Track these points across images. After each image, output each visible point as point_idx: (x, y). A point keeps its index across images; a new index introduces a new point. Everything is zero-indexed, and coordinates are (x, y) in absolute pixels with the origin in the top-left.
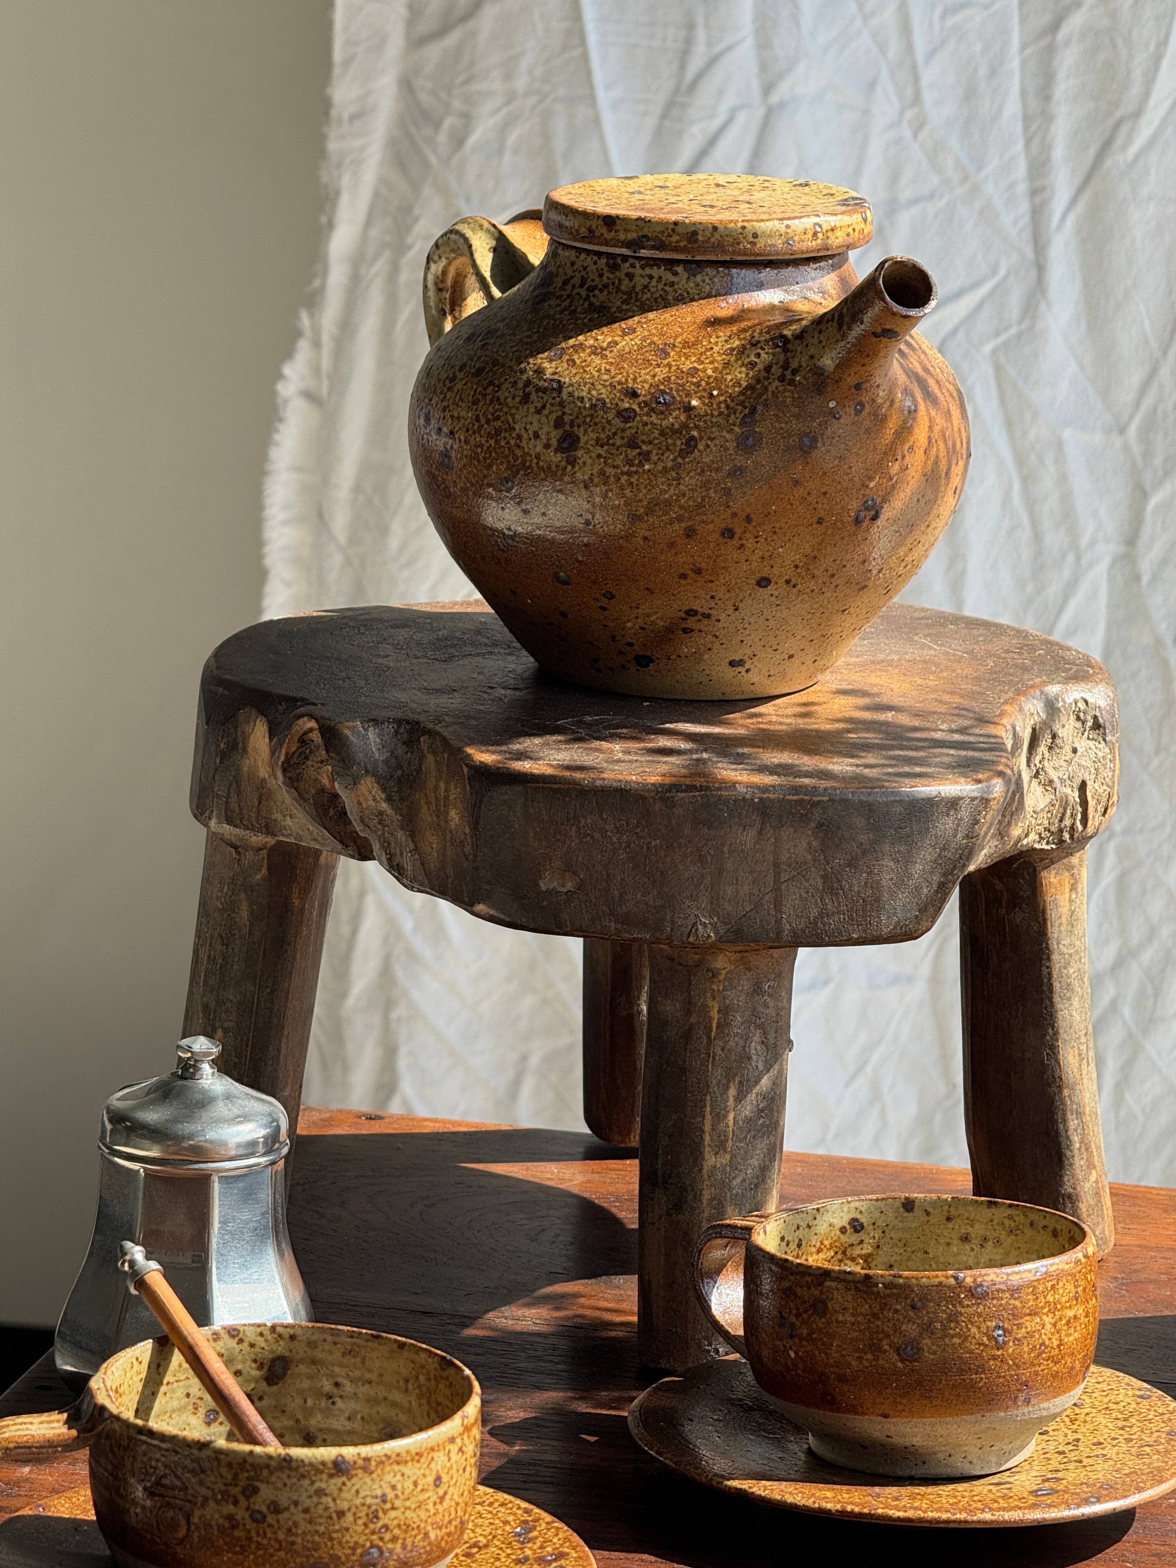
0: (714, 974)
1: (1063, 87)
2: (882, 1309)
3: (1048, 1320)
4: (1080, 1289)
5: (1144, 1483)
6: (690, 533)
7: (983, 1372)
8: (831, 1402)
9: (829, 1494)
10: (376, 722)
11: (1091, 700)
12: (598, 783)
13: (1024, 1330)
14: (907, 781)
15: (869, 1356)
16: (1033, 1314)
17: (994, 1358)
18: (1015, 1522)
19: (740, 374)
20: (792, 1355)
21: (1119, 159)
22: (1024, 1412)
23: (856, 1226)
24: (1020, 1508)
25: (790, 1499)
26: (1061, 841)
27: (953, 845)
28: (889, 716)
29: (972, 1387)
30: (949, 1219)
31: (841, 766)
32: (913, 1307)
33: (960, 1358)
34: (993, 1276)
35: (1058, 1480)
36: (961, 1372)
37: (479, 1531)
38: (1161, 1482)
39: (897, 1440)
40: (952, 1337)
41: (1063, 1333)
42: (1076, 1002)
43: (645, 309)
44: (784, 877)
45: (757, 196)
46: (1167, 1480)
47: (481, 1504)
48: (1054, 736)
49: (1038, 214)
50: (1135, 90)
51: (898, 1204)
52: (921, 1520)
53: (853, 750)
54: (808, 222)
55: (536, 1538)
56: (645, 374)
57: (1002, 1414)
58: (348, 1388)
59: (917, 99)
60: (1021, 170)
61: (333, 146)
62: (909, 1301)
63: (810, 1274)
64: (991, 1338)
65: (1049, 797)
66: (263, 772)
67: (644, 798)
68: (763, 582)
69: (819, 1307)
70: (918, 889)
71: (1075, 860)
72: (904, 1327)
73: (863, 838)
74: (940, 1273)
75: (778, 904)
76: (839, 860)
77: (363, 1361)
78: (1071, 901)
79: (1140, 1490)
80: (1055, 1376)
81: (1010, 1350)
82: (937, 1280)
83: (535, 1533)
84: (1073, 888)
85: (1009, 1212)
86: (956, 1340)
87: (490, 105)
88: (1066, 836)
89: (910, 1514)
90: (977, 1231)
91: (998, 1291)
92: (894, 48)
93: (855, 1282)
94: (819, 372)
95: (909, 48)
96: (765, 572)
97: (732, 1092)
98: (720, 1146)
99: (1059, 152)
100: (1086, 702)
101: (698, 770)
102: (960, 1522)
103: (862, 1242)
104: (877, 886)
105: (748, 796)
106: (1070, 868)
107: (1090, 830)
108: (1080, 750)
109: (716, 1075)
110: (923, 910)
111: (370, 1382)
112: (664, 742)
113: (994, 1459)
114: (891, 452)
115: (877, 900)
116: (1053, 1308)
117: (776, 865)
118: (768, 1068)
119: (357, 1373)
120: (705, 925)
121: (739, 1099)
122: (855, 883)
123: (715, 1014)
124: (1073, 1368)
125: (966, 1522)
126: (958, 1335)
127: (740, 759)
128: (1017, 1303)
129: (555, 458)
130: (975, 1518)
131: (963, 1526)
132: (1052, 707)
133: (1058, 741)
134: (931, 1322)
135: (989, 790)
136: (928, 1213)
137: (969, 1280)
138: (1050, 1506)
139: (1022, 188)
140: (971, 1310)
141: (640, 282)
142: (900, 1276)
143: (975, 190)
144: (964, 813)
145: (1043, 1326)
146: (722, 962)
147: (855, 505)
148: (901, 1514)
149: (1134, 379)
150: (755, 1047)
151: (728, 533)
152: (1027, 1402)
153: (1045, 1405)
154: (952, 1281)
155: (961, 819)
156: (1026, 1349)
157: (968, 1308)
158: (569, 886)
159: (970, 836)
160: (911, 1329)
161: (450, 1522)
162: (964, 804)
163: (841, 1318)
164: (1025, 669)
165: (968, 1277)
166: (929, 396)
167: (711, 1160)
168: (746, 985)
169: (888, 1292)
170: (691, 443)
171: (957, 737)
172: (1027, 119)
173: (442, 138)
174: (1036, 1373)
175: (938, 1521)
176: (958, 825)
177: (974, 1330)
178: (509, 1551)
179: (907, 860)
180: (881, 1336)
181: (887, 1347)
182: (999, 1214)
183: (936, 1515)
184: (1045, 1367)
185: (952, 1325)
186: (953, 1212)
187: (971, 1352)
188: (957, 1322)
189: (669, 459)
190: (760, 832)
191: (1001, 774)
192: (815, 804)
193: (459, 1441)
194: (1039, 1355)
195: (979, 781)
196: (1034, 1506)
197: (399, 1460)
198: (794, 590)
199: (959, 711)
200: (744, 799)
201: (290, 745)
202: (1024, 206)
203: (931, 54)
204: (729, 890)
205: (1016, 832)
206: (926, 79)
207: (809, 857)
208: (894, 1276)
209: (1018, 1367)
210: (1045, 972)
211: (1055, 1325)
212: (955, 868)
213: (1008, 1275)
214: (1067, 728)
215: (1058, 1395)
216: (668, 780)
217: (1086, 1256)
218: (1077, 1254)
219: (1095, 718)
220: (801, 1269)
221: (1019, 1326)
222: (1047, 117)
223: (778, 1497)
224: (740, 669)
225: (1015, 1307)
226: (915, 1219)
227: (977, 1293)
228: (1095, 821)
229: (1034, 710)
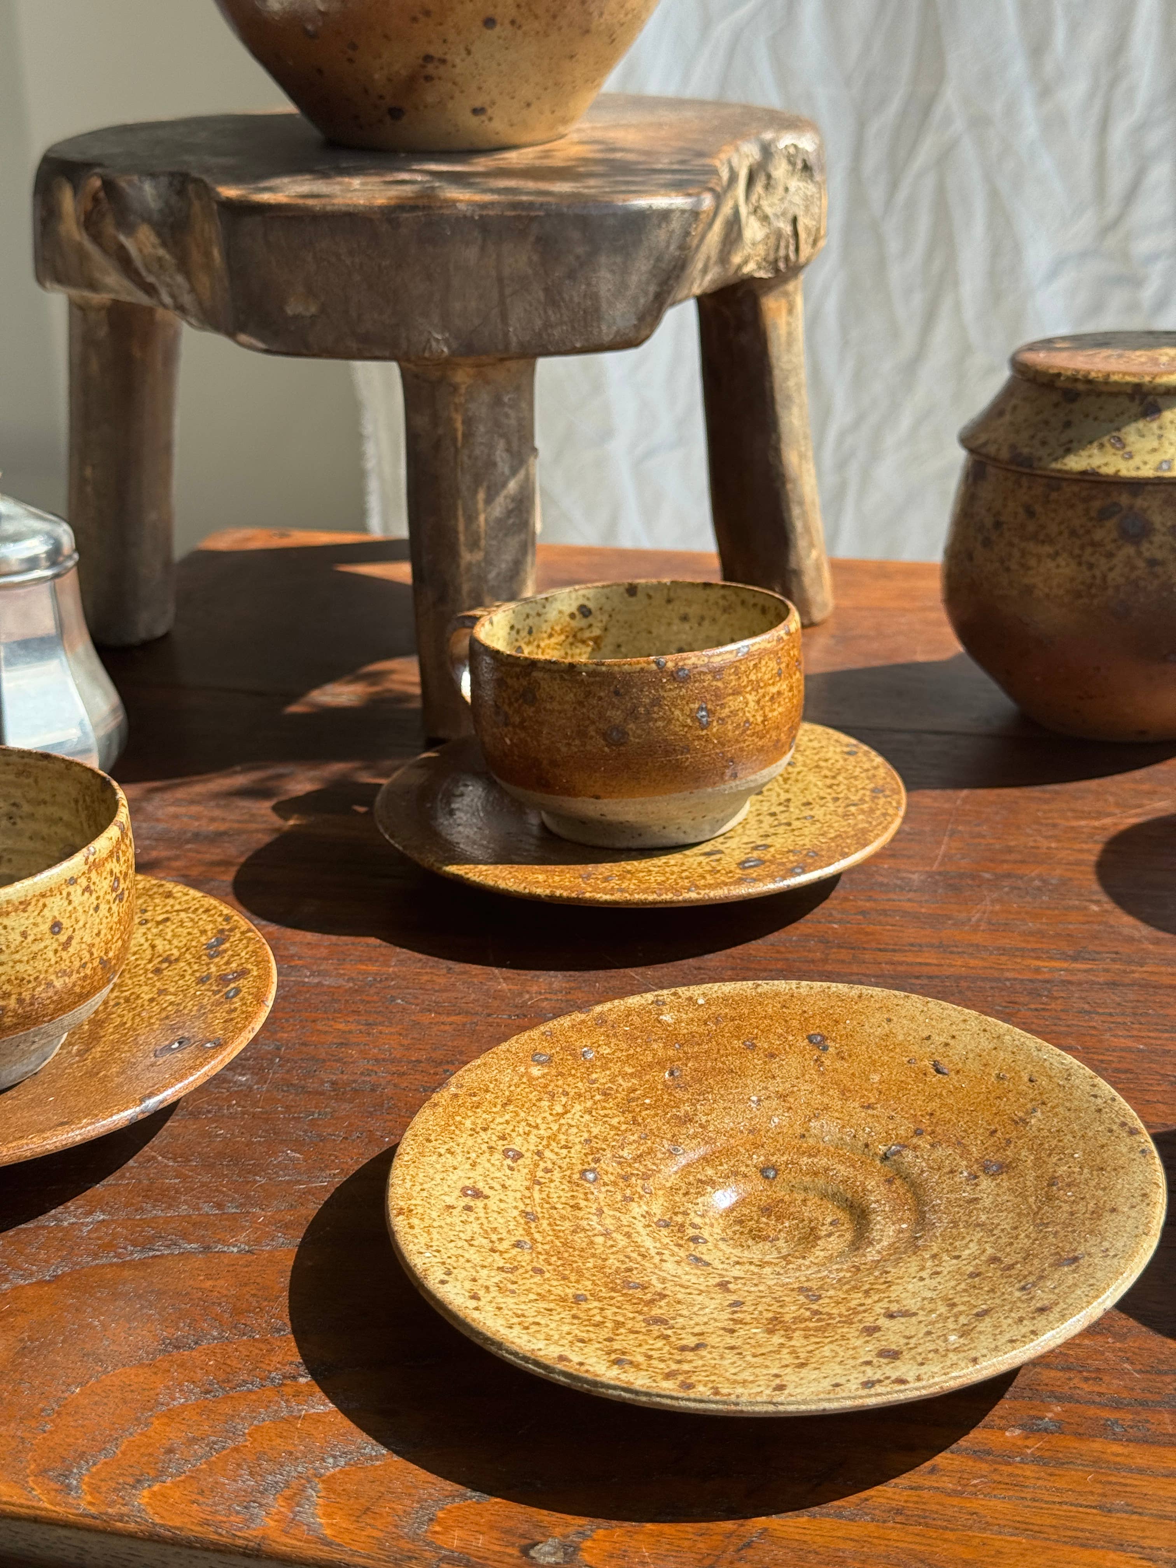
0: (455, 388)
2: (587, 697)
3: (751, 698)
4: (783, 666)
5: (848, 847)
7: (688, 752)
8: (545, 784)
9: (541, 878)
10: (150, 175)
11: (800, 146)
12: (329, 208)
13: (727, 710)
14: (621, 196)
15: (577, 742)
16: (736, 693)
17: (699, 738)
18: (721, 898)
20: (508, 741)
22: (730, 786)
23: (585, 611)
24: (726, 884)
25: (502, 885)
26: (777, 270)
27: (667, 257)
28: (618, 155)
29: (678, 767)
30: (669, 601)
31: (563, 187)
32: (617, 693)
33: (665, 740)
34: (693, 659)
35: (767, 846)
36: (667, 753)
37: (175, 942)
38: (865, 845)
39: (610, 817)
40: (656, 721)
41: (767, 709)
42: (795, 410)
44: (508, 291)
46: (871, 842)
47: (185, 910)
48: (769, 177)
51: (622, 589)
52: (627, 902)
53: (579, 177)
55: (225, 951)
57: (710, 790)
62: (612, 688)
63: (518, 665)
64: (695, 719)
65: (765, 231)
66: (75, 234)
67: (371, 220)
68: (489, 22)
69: (529, 695)
70: (635, 298)
71: (791, 287)
72: (609, 713)
73: (580, 250)
74: (641, 659)
75: (504, 317)
76: (559, 272)
77: (36, 782)
78: (789, 324)
79: (845, 855)
80: (761, 750)
81: (715, 730)
82: (638, 667)
83: (227, 945)
84: (791, 311)
85: (722, 592)
86: (660, 724)
88: (782, 265)
89: (617, 897)
91: (700, 673)
93: (558, 671)
96: (490, 11)
97: (481, 496)
98: (474, 545)
100: (795, 146)
101: (426, 194)
102: (666, 902)
103: (590, 626)
104: (595, 297)
105: (469, 214)
106: (786, 294)
107: (802, 258)
108: (792, 189)
109: (465, 481)
110: (641, 318)
111: (45, 803)
112: (402, 176)
113: (707, 827)
115: (597, 310)
116: (756, 686)
117: (500, 280)
118: (514, 472)
119: (32, 794)
120: (437, 340)
121: (489, 501)
122: (574, 293)
123: (459, 426)
124: (778, 741)
125: (672, 902)
126: (662, 718)
127: (470, 186)
128: (720, 684)
130: (681, 898)
131: (669, 906)
133: (772, 182)
134: (635, 708)
135: (699, 202)
136: (649, 597)
137: (670, 665)
138: (755, 880)
140: (673, 694)
142: (603, 664)
144: (676, 224)
145: (747, 703)
146: (462, 377)
148: (608, 897)
150: (500, 455)
152: (735, 776)
153: (752, 777)
154: (654, 667)
155: (673, 231)
156: (730, 727)
157: (671, 691)
158: (313, 309)
159: (682, 247)
160: (616, 715)
161: (84, 966)
162: (675, 216)
163: (548, 706)
164: (745, 124)
165: (670, 661)
167: (467, 557)
168: (485, 397)
169: (592, 679)
171: (676, 167)
174: (742, 750)
175: (644, 902)
176: (670, 237)
177: (677, 712)
178: (196, 967)
179: (625, 271)
180: (587, 722)
181: (593, 733)
182: (713, 595)
183: (642, 897)
184: (751, 742)
185: (656, 709)
186: (672, 594)
187: (675, 734)
188: (660, 706)
190: (483, 248)
191: (711, 190)
192: (532, 219)
193: (83, 882)
194: (744, 732)
195: (689, 195)
196: (740, 881)
198: (520, 32)
199: (681, 150)
200: (465, 217)
201: (88, 201)
204: (457, 306)
205: (737, 259)
207: (530, 271)
208: (597, 664)
209: (723, 745)
210: (767, 384)
211: (758, 702)
212: (669, 278)
213: (709, 657)
214: (780, 170)
215: (765, 767)
216: (393, 202)
217: (788, 633)
218: (780, 631)
219: (804, 161)
220: (511, 660)
221: (723, 706)
223: (491, 883)
224: (483, 118)
225: (718, 688)
226: (637, 603)
227: (679, 677)
228: (806, 250)
229: (750, 152)
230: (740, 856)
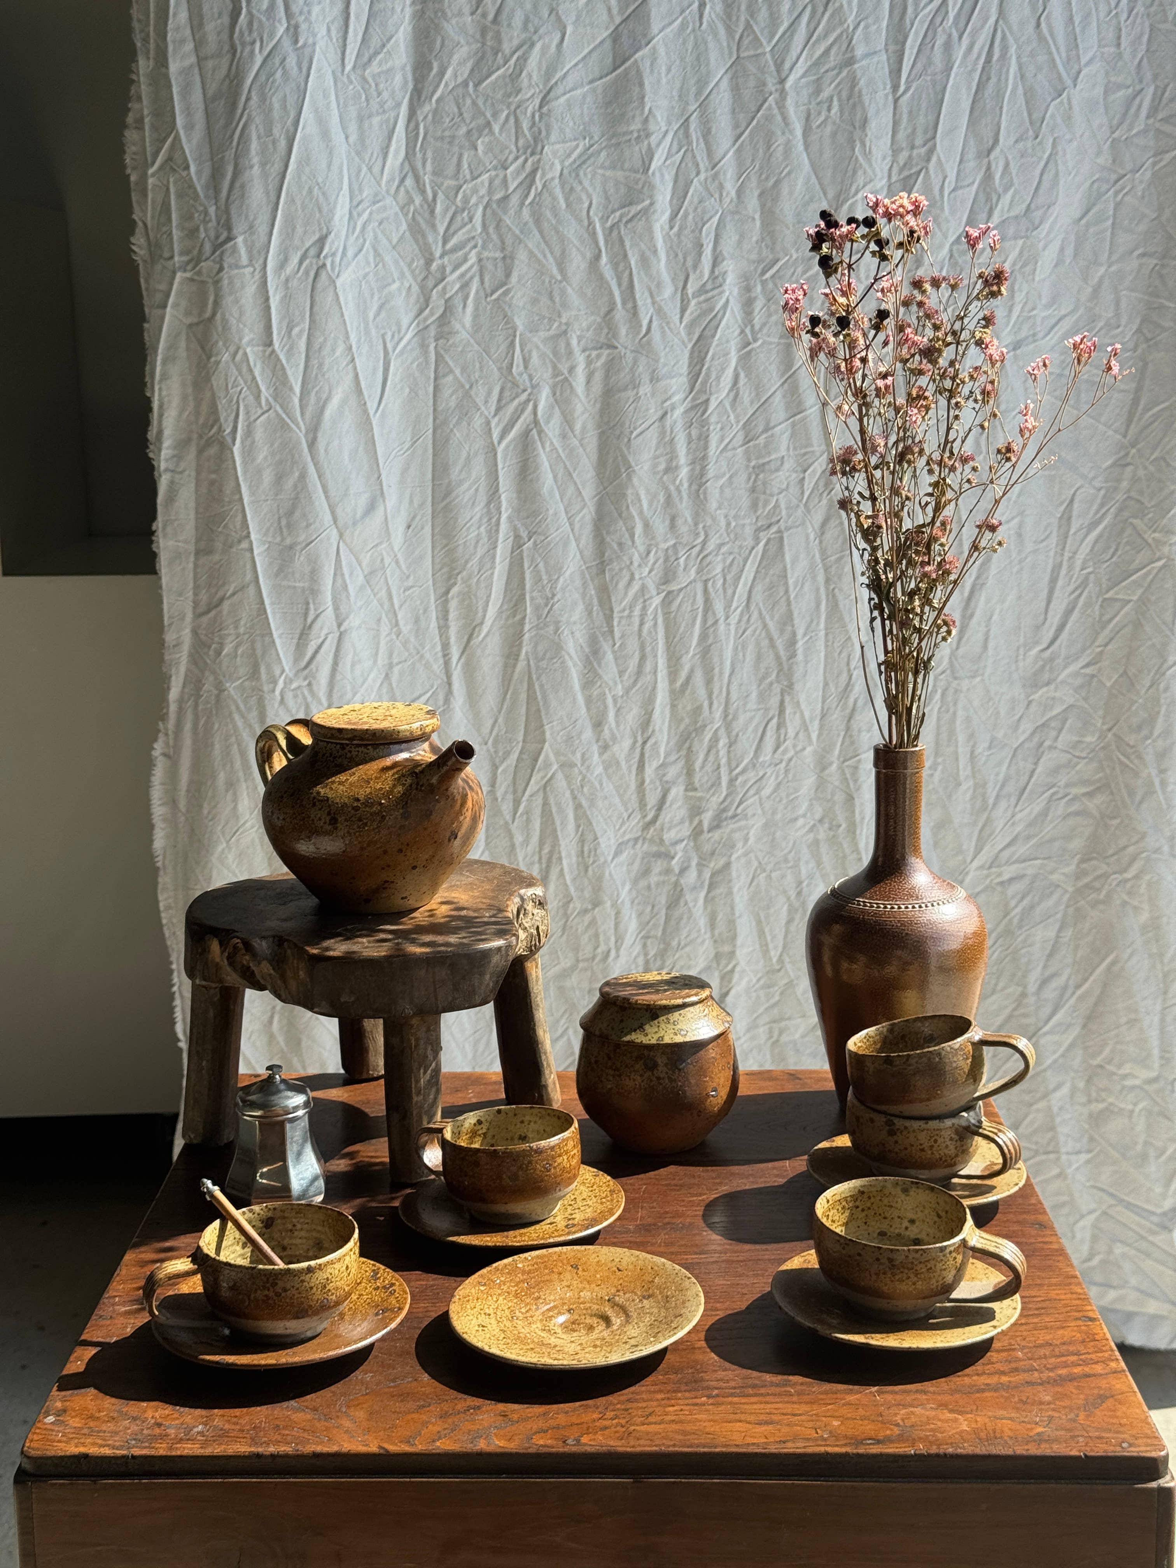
0: (412, 1026)
1: (452, 615)
2: (501, 1162)
3: (564, 1158)
6: (385, 852)
7: (543, 1182)
8: (483, 1200)
10: (264, 937)
11: (537, 894)
12: (361, 958)
13: (556, 1163)
14: (478, 943)
15: (498, 1181)
16: (559, 1156)
17: (546, 1175)
19: (400, 788)
20: (465, 1182)
21: (476, 641)
23: (479, 1122)
26: (531, 950)
28: (465, 913)
29: (539, 1188)
30: (515, 1115)
31: (453, 939)
32: (514, 1160)
33: (534, 1177)
34: (543, 1143)
35: (574, 1218)
36: (534, 1183)
39: (510, 1212)
40: (530, 1170)
41: (571, 1161)
42: (541, 1010)
43: (358, 765)
44: (437, 986)
45: (393, 712)
46: (615, 1213)
48: (525, 910)
49: (447, 663)
50: (480, 614)
51: (495, 1113)
53: (454, 931)
54: (418, 725)
55: (379, 1278)
56: (361, 791)
57: (549, 1197)
58: (299, 1226)
59: (397, 624)
60: (439, 648)
61: (167, 657)
62: (512, 1158)
63: (472, 1151)
64: (545, 1168)
65: (526, 934)
66: (218, 960)
67: (380, 963)
68: (414, 868)
69: (477, 1164)
71: (536, 956)
72: (511, 1168)
75: (436, 997)
76: (459, 977)
77: (305, 1215)
78: (536, 973)
80: (568, 1178)
81: (552, 1172)
82: (522, 1148)
83: (379, 1275)
84: (537, 967)
86: (532, 1171)
87: (230, 639)
88: (533, 948)
90: (527, 1118)
91: (546, 1149)
92: (387, 605)
94: (431, 785)
95: (392, 605)
96: (415, 864)
97: (422, 1071)
98: (419, 1093)
99: (453, 640)
100: (535, 895)
101: (398, 948)
103: (482, 1128)
104: (473, 985)
105: (420, 959)
106: (535, 959)
107: (541, 944)
108: (535, 914)
109: (415, 1065)
111: (308, 1223)
112: (382, 936)
114: (460, 813)
115: (474, 991)
116: (567, 1152)
117: (434, 982)
118: (434, 1059)
119: (303, 1221)
120: (408, 1009)
121: (424, 1073)
122: (465, 985)
123: (413, 1042)
126: (532, 1169)
127: (413, 941)
128: (553, 1153)
129: (328, 827)
132: (522, 899)
133: (527, 912)
134: (522, 1165)
135: (511, 942)
136: (507, 1113)
137: (535, 1147)
138: (574, 1232)
139: (440, 654)
141: (354, 754)
143: (422, 656)
144: (504, 952)
145: (563, 1160)
146: (415, 1021)
147: (448, 834)
149: (489, 723)
150: (429, 1052)
151: (400, 851)
152: (558, 1190)
153: (564, 1191)
154: (528, 1148)
155: (501, 953)
156: (558, 1170)
157: (535, 1158)
158: (355, 999)
159: (507, 961)
160: (514, 1169)
163: (485, 1167)
164: (510, 883)
165: (534, 1145)
166: (471, 788)
167: (415, 1099)
168: (423, 1029)
169: (504, 1155)
170: (383, 817)
171: (493, 920)
172: (439, 628)
173: (211, 653)
174: (562, 1179)
176: (502, 957)
177: (538, 1166)
178: (370, 1284)
180: (502, 1173)
181: (505, 1177)
182: (535, 1111)
184: (566, 1175)
185: (530, 1165)
186: (516, 1112)
187: (538, 1175)
188: (532, 1164)
189: (375, 825)
190: (427, 970)
191: (514, 935)
192: (446, 959)
194: (563, 1171)
195: (507, 939)
196: (568, 1234)
197: (332, 1262)
198: (426, 869)
199: (490, 907)
201: (230, 949)
202: (441, 661)
203: (401, 607)
204: (417, 994)
205: (517, 951)
206: (399, 617)
207: (447, 978)
209: (555, 1177)
210: (529, 1002)
211: (568, 1159)
213: (548, 1142)
214: (529, 906)
215: (569, 1185)
216: (388, 954)
217: (576, 1129)
218: (572, 1129)
219: (539, 900)
220: (468, 1149)
222: (447, 627)
224: (406, 899)
225: (553, 1155)
226: (502, 1116)
227: (539, 1151)
228: (543, 940)
229: (517, 900)
230: (564, 1223)
